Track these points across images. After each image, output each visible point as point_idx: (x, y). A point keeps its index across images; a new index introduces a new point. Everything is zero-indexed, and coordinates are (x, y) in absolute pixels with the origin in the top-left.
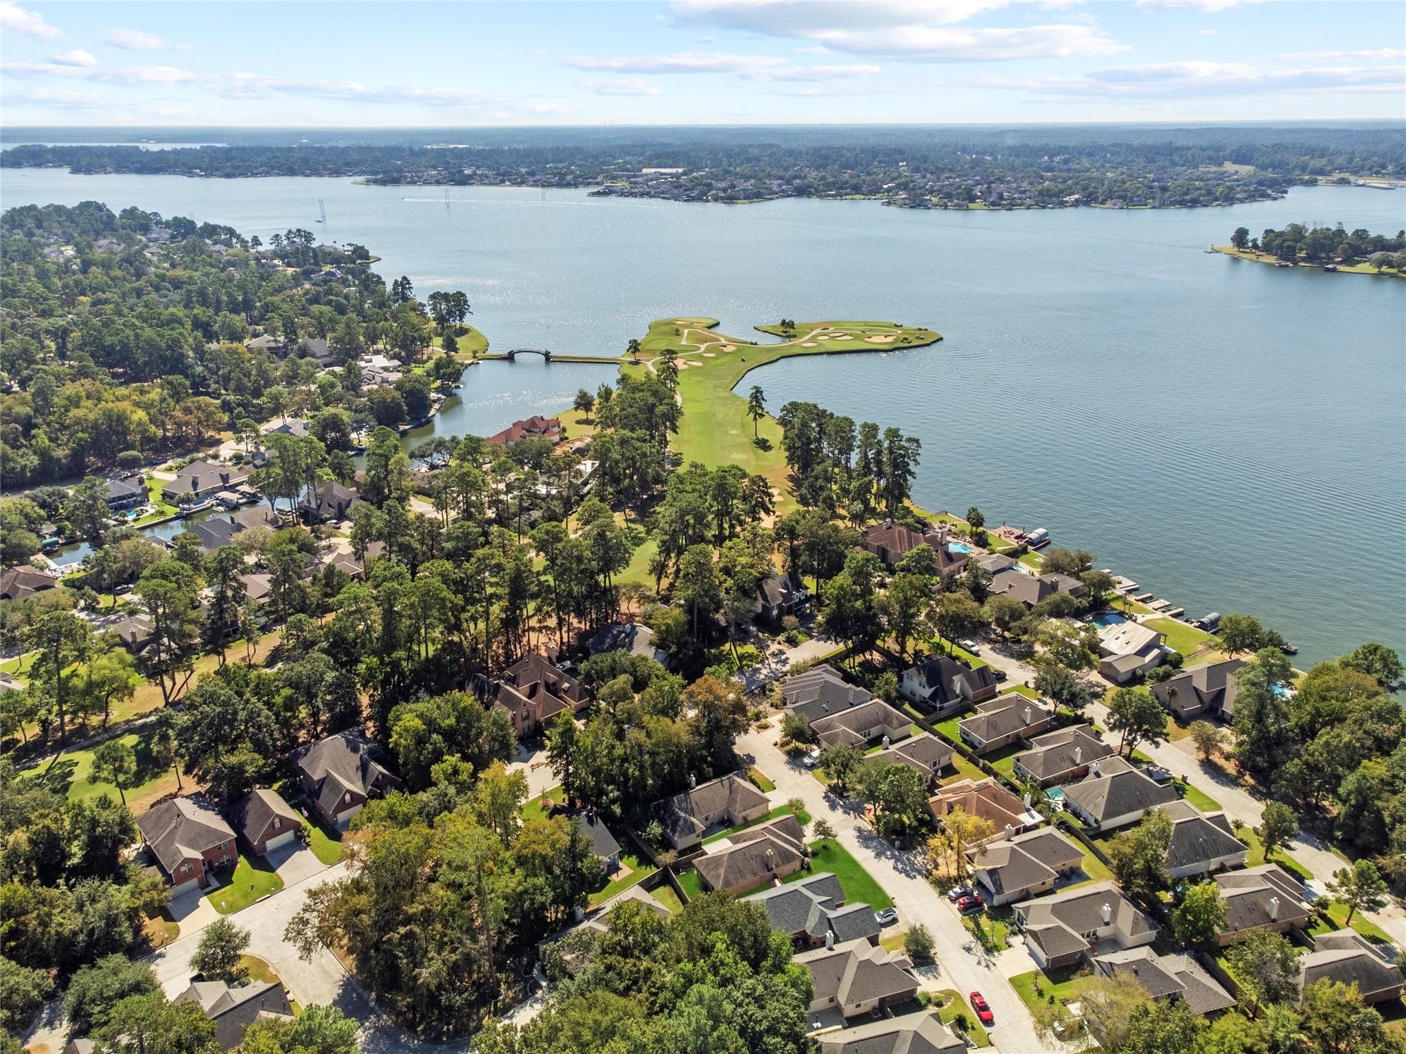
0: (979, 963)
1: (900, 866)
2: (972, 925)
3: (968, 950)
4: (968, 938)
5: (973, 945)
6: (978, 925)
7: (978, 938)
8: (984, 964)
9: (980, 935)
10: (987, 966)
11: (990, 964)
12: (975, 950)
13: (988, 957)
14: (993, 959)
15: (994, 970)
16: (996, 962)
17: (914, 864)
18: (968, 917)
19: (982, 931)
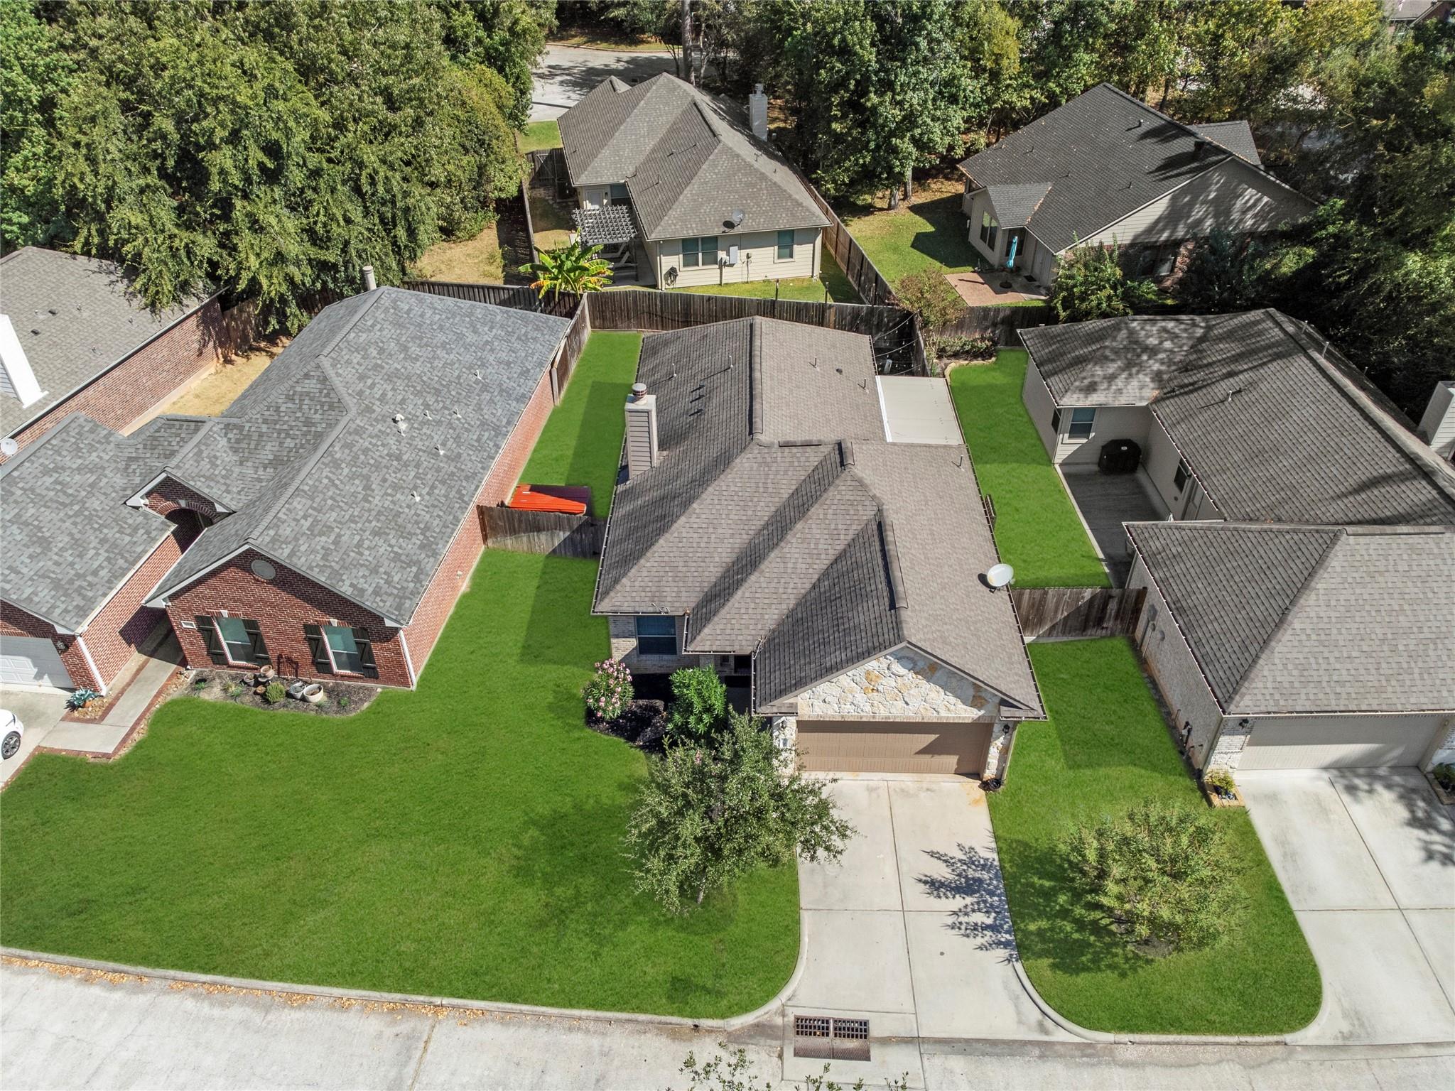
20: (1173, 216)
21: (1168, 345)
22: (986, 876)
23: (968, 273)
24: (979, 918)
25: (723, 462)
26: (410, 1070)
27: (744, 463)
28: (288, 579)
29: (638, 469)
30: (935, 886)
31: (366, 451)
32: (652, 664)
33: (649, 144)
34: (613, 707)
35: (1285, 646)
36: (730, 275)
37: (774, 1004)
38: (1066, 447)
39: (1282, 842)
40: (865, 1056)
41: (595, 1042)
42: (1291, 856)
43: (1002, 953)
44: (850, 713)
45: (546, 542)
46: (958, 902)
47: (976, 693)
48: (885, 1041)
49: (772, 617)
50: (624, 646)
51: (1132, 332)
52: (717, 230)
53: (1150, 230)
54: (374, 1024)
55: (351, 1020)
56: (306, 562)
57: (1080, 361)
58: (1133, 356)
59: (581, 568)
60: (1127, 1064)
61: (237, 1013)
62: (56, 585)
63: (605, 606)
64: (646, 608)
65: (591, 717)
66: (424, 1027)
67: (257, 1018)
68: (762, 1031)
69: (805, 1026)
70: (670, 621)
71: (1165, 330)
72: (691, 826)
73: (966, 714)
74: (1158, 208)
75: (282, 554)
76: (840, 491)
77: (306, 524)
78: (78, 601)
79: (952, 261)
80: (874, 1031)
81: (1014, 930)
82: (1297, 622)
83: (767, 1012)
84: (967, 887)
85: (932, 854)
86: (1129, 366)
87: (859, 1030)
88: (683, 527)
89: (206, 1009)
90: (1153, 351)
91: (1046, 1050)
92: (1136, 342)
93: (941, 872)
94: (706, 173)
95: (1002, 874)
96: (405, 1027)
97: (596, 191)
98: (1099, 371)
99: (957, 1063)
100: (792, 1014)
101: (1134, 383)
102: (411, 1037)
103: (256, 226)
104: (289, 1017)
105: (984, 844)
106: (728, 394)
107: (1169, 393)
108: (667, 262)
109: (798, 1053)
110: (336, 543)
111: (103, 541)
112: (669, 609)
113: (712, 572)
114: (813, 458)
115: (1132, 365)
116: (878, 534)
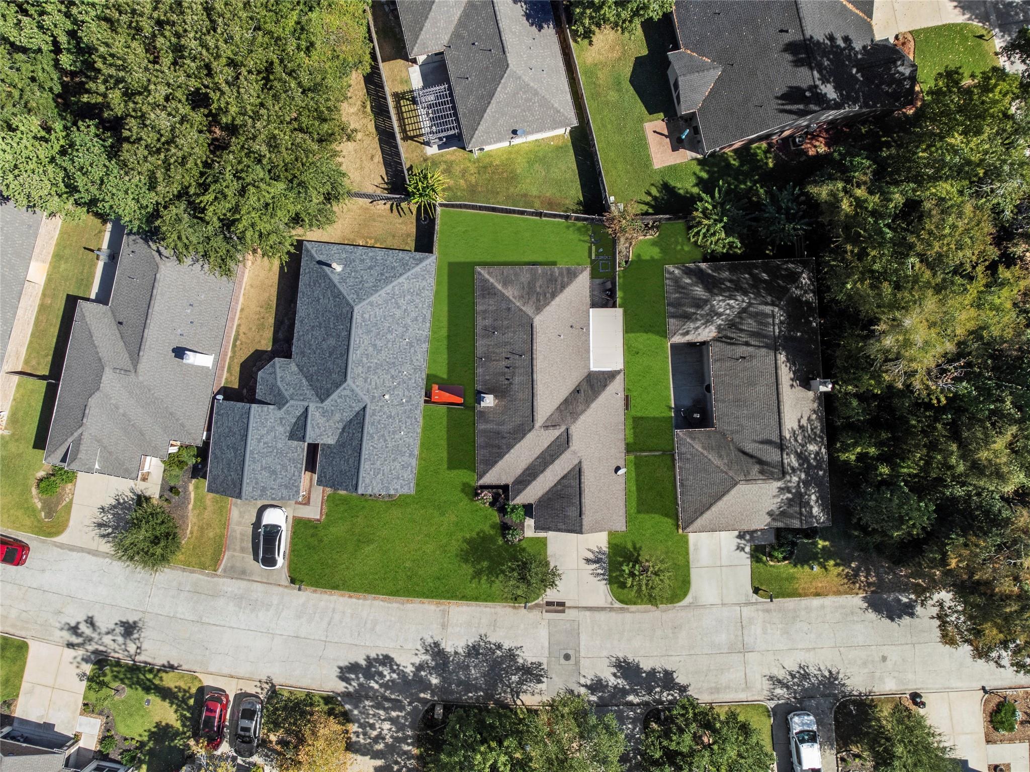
0: (90, 622)
1: (386, 672)
2: (169, 681)
3: (129, 629)
4: (151, 651)
5: (131, 648)
6: (166, 694)
8: (84, 628)
10: (74, 630)
11: (75, 640)
12: (120, 639)
13: (91, 648)
14: (80, 652)
15: (59, 634)
16: (71, 653)
17: (379, 706)
18: (193, 690)
19: (147, 690)
21: (728, 312)
22: (603, 557)
23: (660, 121)
24: (600, 571)
26: (446, 619)
27: (530, 436)
30: (588, 561)
31: (379, 422)
37: (540, 599)
39: (695, 545)
40: (563, 611)
41: (493, 610)
42: (696, 549)
43: (605, 582)
46: (594, 566)
48: (569, 608)
49: (540, 493)
51: (713, 306)
52: (508, 137)
54: (433, 607)
55: (426, 606)
57: (685, 317)
58: (710, 317)
60: (632, 612)
61: (395, 605)
62: (286, 487)
64: (495, 483)
66: (447, 608)
67: (401, 606)
68: (537, 605)
69: (549, 604)
71: (728, 304)
76: (566, 455)
77: (372, 473)
78: (295, 489)
80: (567, 605)
81: (609, 575)
83: (539, 601)
84: (597, 561)
85: (589, 550)
86: (707, 322)
87: (562, 604)
88: (508, 457)
89: (386, 604)
90: (719, 315)
91: (611, 609)
92: (713, 311)
93: (591, 556)
94: (500, 94)
95: (609, 557)
96: (442, 608)
98: (692, 326)
99: (588, 613)
100: (545, 600)
101: (707, 330)
102: (444, 611)
104: (409, 606)
109: (547, 611)
110: (383, 475)
111: (290, 460)
114: (557, 433)
115: (708, 322)
116: (577, 472)
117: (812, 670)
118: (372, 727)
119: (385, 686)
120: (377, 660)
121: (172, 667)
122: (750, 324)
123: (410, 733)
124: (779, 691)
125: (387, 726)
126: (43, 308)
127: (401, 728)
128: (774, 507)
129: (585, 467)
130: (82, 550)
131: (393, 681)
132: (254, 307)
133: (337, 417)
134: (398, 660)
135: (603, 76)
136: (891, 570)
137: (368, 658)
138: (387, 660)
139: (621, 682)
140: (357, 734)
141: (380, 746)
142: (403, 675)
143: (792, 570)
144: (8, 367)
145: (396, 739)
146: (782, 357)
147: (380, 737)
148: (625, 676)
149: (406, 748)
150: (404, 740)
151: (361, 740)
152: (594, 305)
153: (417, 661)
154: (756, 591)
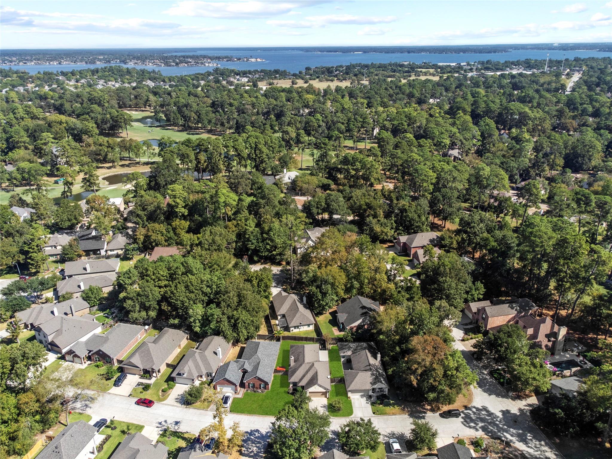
0: (166, 421)
1: (257, 434)
2: (186, 436)
3: (177, 423)
4: (182, 428)
5: (176, 428)
6: (184, 439)
7: (176, 432)
8: (163, 423)
9: (176, 434)
10: (160, 423)
11: (159, 426)
12: (174, 426)
13: (163, 428)
14: (160, 429)
15: (155, 424)
16: (157, 429)
17: (253, 443)
18: (193, 438)
19: (178, 437)
20: (363, 321)
21: (354, 347)
22: (326, 406)
23: (336, 328)
24: (325, 409)
25: (301, 365)
27: (303, 365)
28: (260, 379)
29: (292, 365)
30: (321, 407)
31: (263, 364)
32: (295, 387)
33: (288, 307)
34: (291, 392)
35: (353, 383)
36: (301, 330)
38: (342, 360)
42: (354, 403)
44: (314, 391)
45: (281, 374)
47: (325, 389)
49: (306, 382)
50: (291, 385)
52: (299, 325)
53: (360, 323)
56: (261, 377)
57: (344, 349)
58: (349, 348)
59: (286, 376)
62: (236, 380)
63: (290, 381)
64: (294, 381)
65: (288, 393)
70: (296, 383)
71: (354, 345)
72: (300, 400)
73: (325, 391)
74: (361, 321)
75: (259, 376)
76: (313, 368)
77: (260, 373)
79: (334, 326)
81: (328, 410)
82: (354, 381)
84: (324, 407)
88: (297, 372)
90: (352, 348)
94: (297, 315)
95: (328, 406)
97: (280, 315)
101: (349, 352)
103: (242, 332)
105: (326, 404)
106: (301, 356)
107: (353, 353)
108: (291, 329)
111: (238, 375)
112: (296, 381)
113: (300, 377)
114: (310, 364)
115: (349, 350)
116: (316, 373)
117: (396, 433)
118: (250, 449)
119: (256, 438)
120: (254, 431)
121: (187, 432)
122: (360, 348)
123: (262, 450)
124: (386, 438)
125: (255, 448)
126: (177, 356)
127: (259, 448)
128: (371, 381)
129: (318, 371)
130: (169, 405)
131: (259, 436)
132: (231, 357)
133: (252, 364)
134: (260, 430)
135: (322, 322)
136: (415, 407)
137: (251, 430)
138: (257, 431)
139: (333, 436)
140: (245, 451)
141: (252, 454)
142: (262, 435)
143: (384, 408)
144: (167, 361)
145: (258, 452)
146: (367, 351)
147: (252, 451)
148: (334, 435)
149: (261, 454)
150: (260, 452)
151: (246, 452)
152: (321, 350)
153: (267, 431)
154: (374, 413)
